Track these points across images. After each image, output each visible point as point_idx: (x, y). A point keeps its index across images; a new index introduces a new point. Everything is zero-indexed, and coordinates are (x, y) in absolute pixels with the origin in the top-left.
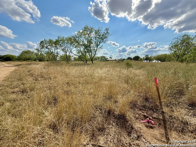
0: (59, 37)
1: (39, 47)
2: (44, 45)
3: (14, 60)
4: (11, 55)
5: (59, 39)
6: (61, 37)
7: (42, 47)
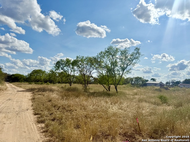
0: (77, 57)
1: (54, 68)
2: (60, 66)
3: (22, 81)
4: (20, 74)
5: (78, 59)
6: (80, 56)
7: (57, 68)
